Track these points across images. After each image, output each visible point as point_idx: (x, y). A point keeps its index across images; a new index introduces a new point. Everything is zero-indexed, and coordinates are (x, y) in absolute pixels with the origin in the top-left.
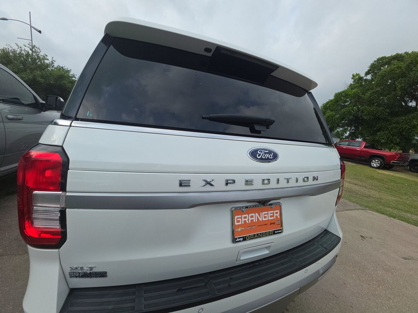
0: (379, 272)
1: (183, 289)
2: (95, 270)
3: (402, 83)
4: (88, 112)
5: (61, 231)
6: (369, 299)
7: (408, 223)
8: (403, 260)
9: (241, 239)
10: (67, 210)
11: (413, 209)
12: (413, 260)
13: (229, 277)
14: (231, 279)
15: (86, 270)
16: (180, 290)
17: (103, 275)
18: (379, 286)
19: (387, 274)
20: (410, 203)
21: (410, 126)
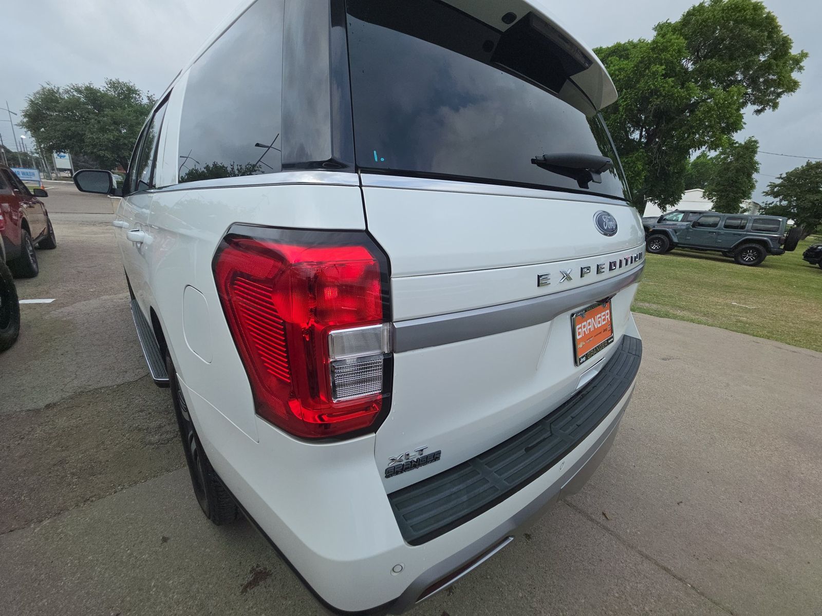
0: (643, 381)
1: (531, 447)
2: (426, 453)
3: (627, 98)
4: (375, 152)
5: (383, 399)
6: (646, 415)
7: (651, 315)
8: (663, 361)
9: (584, 359)
10: (395, 355)
11: (649, 297)
12: (673, 359)
13: (569, 417)
14: (573, 418)
15: (414, 456)
16: (527, 450)
17: (435, 457)
18: (650, 398)
19: (653, 382)
20: (643, 288)
21: (633, 174)
